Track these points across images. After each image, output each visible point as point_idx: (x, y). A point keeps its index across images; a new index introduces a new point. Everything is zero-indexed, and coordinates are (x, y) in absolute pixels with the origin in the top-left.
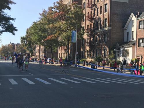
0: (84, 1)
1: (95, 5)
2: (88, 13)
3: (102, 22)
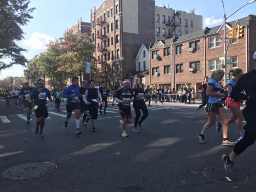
0: (93, 32)
3: (114, 53)
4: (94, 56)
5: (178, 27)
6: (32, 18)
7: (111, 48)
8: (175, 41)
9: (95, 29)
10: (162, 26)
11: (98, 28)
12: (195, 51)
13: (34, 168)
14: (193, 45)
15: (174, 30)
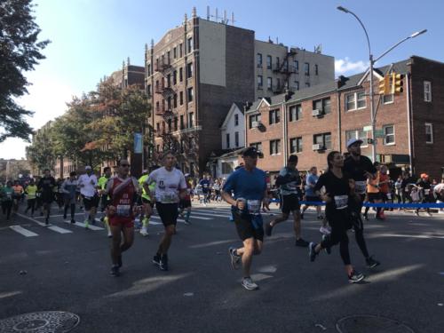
0: (149, 82)
1: (169, 89)
2: (158, 103)
3: (185, 118)
4: (150, 123)
5: (293, 75)
6: (44, 57)
7: (180, 110)
8: (288, 98)
9: (152, 77)
10: (267, 73)
11: (157, 75)
12: (322, 115)
13: (38, 323)
14: (319, 105)
15: (287, 80)
